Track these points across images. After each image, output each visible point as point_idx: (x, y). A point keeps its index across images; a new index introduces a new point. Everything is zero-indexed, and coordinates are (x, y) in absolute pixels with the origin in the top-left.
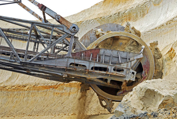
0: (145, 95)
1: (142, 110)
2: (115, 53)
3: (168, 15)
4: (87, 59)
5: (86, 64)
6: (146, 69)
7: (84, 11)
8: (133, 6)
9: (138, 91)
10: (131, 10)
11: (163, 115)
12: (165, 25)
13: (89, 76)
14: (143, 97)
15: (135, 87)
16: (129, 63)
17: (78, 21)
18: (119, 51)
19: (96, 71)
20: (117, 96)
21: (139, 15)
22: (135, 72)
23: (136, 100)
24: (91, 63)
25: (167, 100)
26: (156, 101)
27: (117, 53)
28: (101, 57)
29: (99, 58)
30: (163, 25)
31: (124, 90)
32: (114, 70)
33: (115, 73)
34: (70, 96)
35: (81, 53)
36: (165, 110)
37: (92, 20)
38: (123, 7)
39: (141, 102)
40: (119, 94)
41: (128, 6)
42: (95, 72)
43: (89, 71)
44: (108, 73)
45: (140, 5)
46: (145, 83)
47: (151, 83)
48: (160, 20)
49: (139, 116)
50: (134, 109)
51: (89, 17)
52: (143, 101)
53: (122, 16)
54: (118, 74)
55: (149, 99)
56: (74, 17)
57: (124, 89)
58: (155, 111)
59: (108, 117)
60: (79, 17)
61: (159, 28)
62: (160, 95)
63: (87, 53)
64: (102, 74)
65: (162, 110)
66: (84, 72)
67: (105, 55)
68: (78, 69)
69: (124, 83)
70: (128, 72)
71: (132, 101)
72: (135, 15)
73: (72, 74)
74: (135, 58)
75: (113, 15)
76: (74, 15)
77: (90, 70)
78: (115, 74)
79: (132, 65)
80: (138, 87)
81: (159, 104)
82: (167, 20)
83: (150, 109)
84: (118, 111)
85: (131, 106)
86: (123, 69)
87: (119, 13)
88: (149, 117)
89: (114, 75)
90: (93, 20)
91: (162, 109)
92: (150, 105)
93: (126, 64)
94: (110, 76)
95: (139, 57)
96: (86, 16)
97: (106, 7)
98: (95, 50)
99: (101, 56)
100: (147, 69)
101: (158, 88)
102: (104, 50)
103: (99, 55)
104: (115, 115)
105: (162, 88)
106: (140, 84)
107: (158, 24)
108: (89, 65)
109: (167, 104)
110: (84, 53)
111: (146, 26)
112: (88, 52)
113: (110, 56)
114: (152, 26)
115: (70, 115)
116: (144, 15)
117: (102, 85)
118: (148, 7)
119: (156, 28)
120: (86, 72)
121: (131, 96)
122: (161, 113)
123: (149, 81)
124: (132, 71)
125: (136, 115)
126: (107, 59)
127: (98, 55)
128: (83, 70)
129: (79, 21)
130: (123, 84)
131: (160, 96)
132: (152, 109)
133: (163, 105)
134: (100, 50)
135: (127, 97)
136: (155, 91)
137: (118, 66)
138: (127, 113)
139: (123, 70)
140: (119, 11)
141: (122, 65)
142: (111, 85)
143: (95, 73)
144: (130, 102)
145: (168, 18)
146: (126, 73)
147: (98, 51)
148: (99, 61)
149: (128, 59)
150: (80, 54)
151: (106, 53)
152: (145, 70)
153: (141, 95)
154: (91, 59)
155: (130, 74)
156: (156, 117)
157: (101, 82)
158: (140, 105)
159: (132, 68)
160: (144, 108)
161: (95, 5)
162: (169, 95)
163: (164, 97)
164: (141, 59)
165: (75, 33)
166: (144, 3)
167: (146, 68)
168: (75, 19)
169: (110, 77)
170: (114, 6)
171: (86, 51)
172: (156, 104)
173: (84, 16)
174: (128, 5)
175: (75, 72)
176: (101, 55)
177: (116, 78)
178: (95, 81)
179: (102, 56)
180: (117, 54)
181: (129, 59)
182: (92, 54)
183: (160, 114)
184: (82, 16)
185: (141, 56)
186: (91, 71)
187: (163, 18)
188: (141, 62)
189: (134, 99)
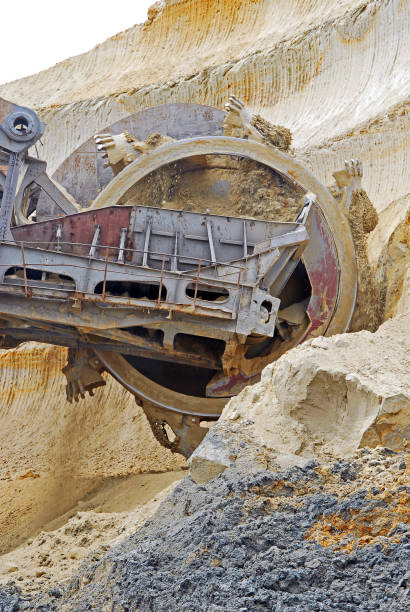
0: (309, 394)
1: (298, 453)
2: (192, 225)
3: (396, 80)
4: (79, 250)
5: (74, 269)
6: (323, 288)
7: (67, 64)
8: (263, 47)
9: (284, 380)
10: (255, 62)
11: (380, 471)
12: (387, 119)
13: (86, 321)
14: (303, 402)
15: (270, 366)
16: (251, 265)
17: (43, 106)
18: (208, 218)
19: (115, 300)
20: (209, 397)
21: (286, 81)
22: (276, 303)
23: (276, 415)
24: (95, 266)
25: (392, 414)
26: (353, 417)
27: (203, 224)
28: (138, 241)
29: (129, 244)
30: (376, 122)
31: (236, 373)
32: (190, 293)
33: (193, 306)
34: (16, 402)
35: (54, 224)
36: (387, 452)
37: (100, 99)
38: (221, 48)
39: (295, 424)
40: (214, 391)
41: (240, 45)
42: (109, 304)
43: (87, 297)
44: (164, 306)
45: (289, 42)
46: (310, 348)
47: (330, 350)
48: (368, 102)
49: (285, 479)
50: (266, 452)
51: (89, 88)
52: (301, 420)
53: (219, 84)
54: (203, 309)
55: (324, 410)
56: (26, 88)
57: (232, 369)
58: (347, 457)
59: (166, 484)
60: (48, 88)
61: (362, 132)
62: (366, 393)
63: (78, 224)
64: (141, 312)
65: (374, 453)
66: (64, 304)
67: (154, 232)
68: (39, 292)
69: (230, 347)
70: (245, 301)
71: (257, 421)
72: (268, 80)
73: (17, 311)
74: (276, 243)
75: (182, 81)
76: (26, 79)
77: (92, 296)
78: (190, 310)
79: (263, 270)
80: (283, 366)
81: (363, 431)
82: (395, 102)
83: (326, 448)
84: (205, 460)
85: (256, 441)
86: (225, 290)
87: (206, 73)
88: (326, 482)
89: (188, 314)
90: (101, 103)
91: (373, 450)
92: (328, 436)
93: (238, 270)
94: (174, 319)
95: (290, 239)
96: (75, 82)
97: (154, 50)
98: (112, 212)
99: (137, 237)
100: (326, 288)
101: (358, 366)
102: (150, 214)
103: (128, 231)
104: (193, 478)
105: (375, 366)
106: (290, 352)
107: (359, 117)
108: (86, 276)
109: (394, 428)
110: (67, 225)
111: (313, 126)
112: (84, 224)
113: (174, 237)
114: (336, 125)
115: (13, 477)
116: (303, 81)
117: (142, 355)
118: (321, 48)
119: (350, 134)
120: (73, 302)
121: (256, 399)
122: (372, 465)
123: (325, 339)
124: (261, 296)
125: (275, 475)
126: (162, 249)
127: (123, 235)
128: (58, 295)
129: (47, 103)
130: (227, 349)
131: (368, 399)
132: (337, 451)
133: (380, 434)
134: (133, 214)
135: (241, 405)
136: (347, 378)
137: (204, 277)
138: (239, 469)
139: (226, 295)
140: (206, 65)
141: (222, 271)
142: (179, 354)
143: (110, 307)
144: (250, 423)
145: (395, 92)
146: (238, 304)
147: (122, 218)
148: (128, 257)
149: (246, 248)
150: (49, 231)
151: (155, 225)
152: (317, 292)
153: (292, 398)
154: (92, 250)
155: (256, 307)
156: (353, 478)
157: (139, 342)
158: (290, 434)
159: (262, 284)
160: (303, 446)
161: (112, 39)
162: (401, 395)
163: (380, 403)
164: (299, 247)
165: (26, 142)
166: (306, 34)
167: (321, 284)
168: (30, 98)
169: (172, 323)
170: (188, 43)
171: (75, 219)
172: (350, 429)
173: (67, 85)
174: (242, 42)
175: (26, 305)
176: (134, 232)
177: (197, 327)
178: (113, 338)
179: (141, 236)
180: (201, 228)
181: (251, 248)
182: (98, 230)
183: (367, 469)
184: (59, 82)
185: (300, 234)
186: (93, 298)
187: (379, 94)
188: (304, 262)
189: (266, 412)
